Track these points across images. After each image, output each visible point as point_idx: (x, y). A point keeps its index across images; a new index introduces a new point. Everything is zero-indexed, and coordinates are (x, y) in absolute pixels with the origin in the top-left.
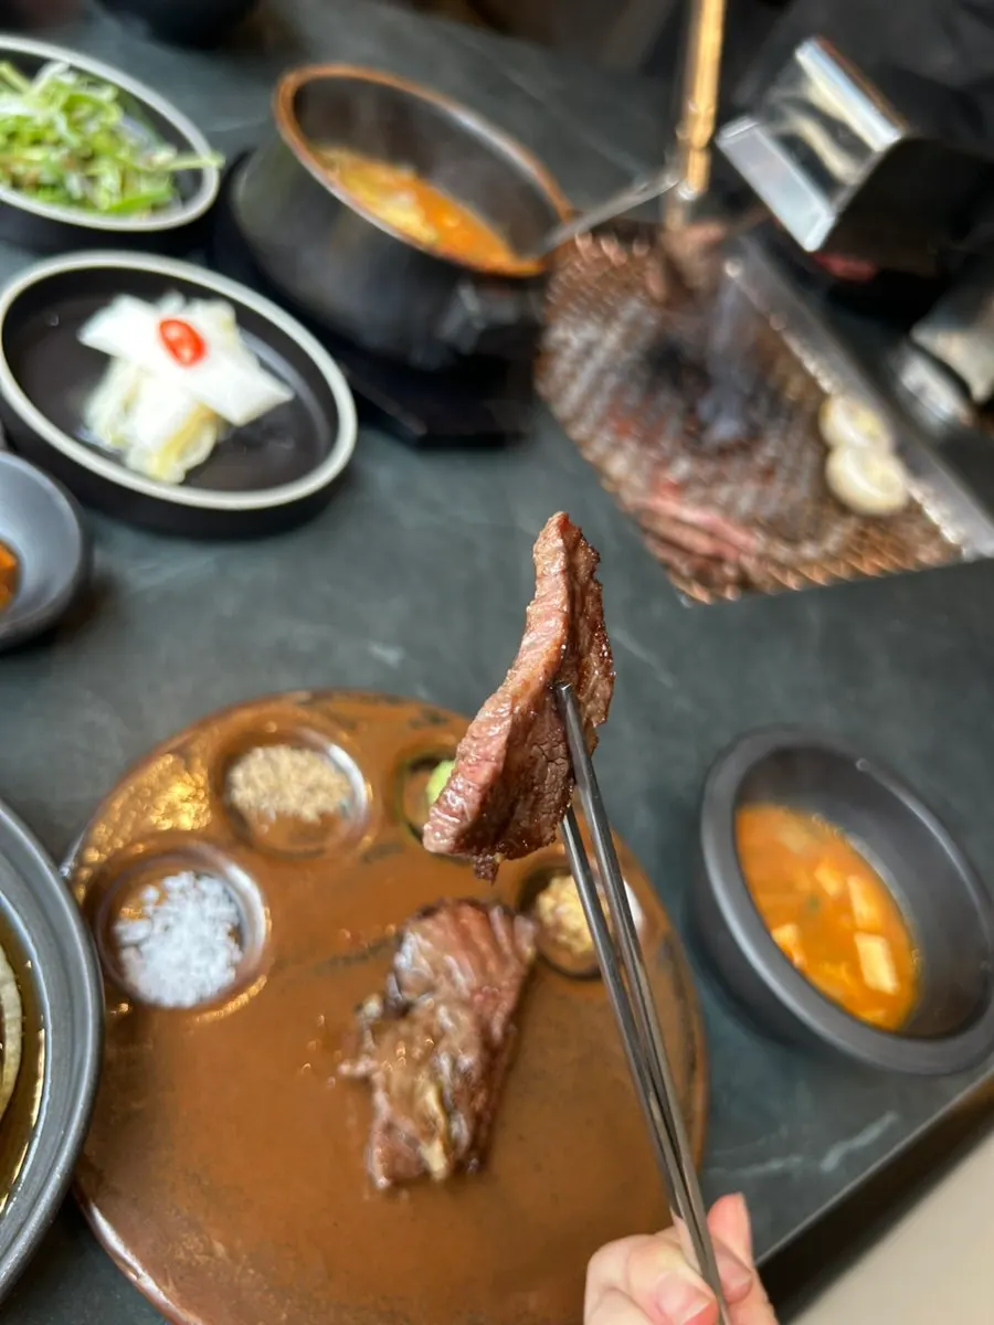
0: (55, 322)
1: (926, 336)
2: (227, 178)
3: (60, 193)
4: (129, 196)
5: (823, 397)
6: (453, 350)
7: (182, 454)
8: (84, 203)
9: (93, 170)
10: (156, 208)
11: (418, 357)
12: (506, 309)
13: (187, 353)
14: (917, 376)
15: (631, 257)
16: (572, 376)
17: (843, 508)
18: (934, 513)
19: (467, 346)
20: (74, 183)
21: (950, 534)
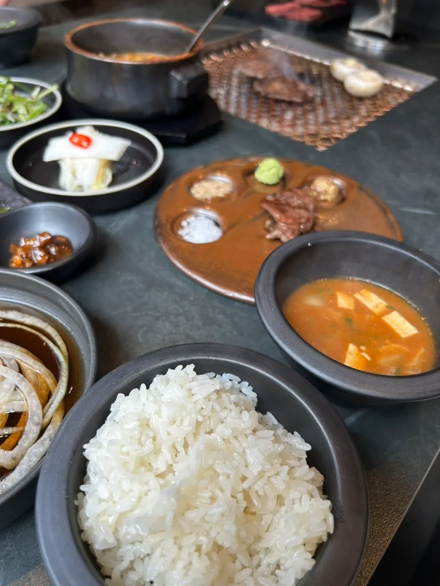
0: (31, 165)
1: (354, 25)
2: (63, 90)
3: (8, 123)
4: (32, 113)
5: (328, 68)
6: (180, 99)
7: (103, 181)
8: (17, 121)
9: (14, 110)
10: (43, 112)
11: (169, 109)
12: (192, 73)
13: (85, 144)
14: (360, 41)
15: (225, 57)
16: (227, 103)
17: (361, 99)
18: (397, 84)
19: (184, 94)
20: (10, 117)
21: (409, 88)
